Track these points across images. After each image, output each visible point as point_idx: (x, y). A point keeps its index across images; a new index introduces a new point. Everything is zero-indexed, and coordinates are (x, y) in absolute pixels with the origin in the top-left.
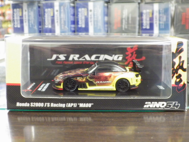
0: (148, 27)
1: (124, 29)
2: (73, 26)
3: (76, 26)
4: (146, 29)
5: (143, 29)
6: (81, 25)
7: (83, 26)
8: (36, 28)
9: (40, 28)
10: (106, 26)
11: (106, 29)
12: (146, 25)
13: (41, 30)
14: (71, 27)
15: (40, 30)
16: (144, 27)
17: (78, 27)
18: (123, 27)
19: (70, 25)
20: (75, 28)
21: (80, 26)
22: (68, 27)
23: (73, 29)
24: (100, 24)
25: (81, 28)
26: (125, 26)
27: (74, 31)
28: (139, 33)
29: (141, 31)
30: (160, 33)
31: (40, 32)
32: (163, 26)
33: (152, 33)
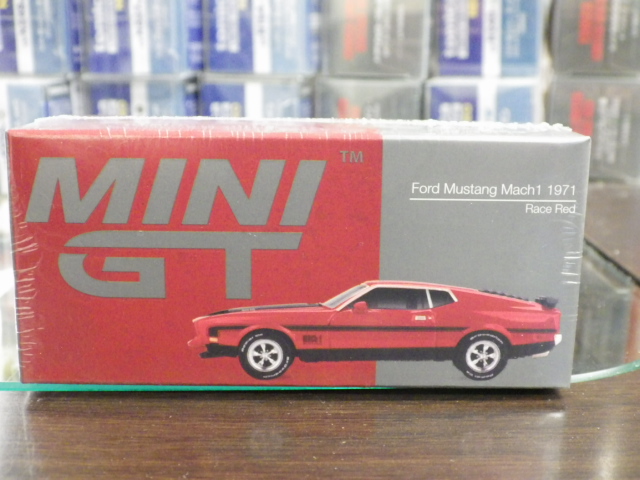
0: (463, 53)
1: (377, 59)
2: (196, 46)
3: (206, 46)
4: (455, 60)
5: (443, 60)
6: (227, 42)
7: (234, 47)
8: (61, 52)
9: (78, 55)
10: (315, 46)
11: (315, 58)
12: (456, 45)
13: (81, 59)
14: (189, 52)
15: (76, 59)
16: (449, 53)
17: (213, 51)
18: (377, 51)
19: (186, 44)
20: (202, 53)
21: (220, 47)
22: (179, 49)
23: (196, 59)
24: (295, 44)
25: (225, 54)
26: (382, 49)
27: (201, 66)
28: (431, 75)
29: (436, 67)
30: (504, 74)
31: (77, 68)
32: (514, 51)
33: (478, 74)
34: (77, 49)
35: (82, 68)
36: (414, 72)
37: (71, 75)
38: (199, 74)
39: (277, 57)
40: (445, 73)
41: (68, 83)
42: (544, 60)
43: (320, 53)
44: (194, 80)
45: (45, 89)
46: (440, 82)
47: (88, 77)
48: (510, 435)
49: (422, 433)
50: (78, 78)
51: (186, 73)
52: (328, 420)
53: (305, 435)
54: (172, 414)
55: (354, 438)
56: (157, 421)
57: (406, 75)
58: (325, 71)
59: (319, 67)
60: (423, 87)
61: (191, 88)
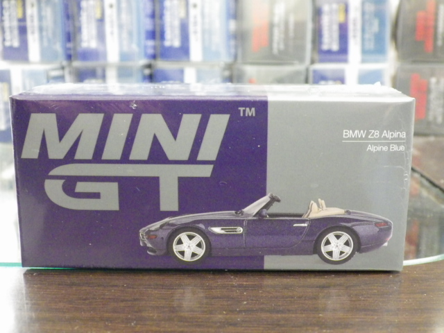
0: (335, 47)
1: (275, 51)
2: (151, 43)
3: (158, 43)
4: (329, 52)
5: (321, 52)
6: (172, 40)
7: (177, 43)
8: (58, 47)
9: (69, 49)
10: (232, 43)
11: (233, 51)
12: (330, 41)
13: (72, 52)
14: (146, 47)
15: (69, 52)
16: (325, 47)
17: (163, 47)
18: (275, 46)
19: (143, 41)
20: (155, 48)
21: (167, 43)
22: (139, 45)
23: (151, 51)
24: (219, 40)
25: (171, 48)
26: (278, 44)
27: (154, 57)
28: (313, 62)
29: (317, 57)
30: (363, 61)
31: (69, 57)
32: (371, 45)
33: (345, 61)
34: (70, 45)
35: (72, 58)
36: (301, 60)
37: (65, 63)
38: (153, 62)
39: (206, 50)
40: (322, 61)
41: (63, 68)
42: (391, 53)
43: (236, 47)
44: (149, 66)
45: (47, 72)
46: (319, 67)
47: (77, 64)
48: (363, 299)
49: (300, 297)
50: (70, 65)
51: (143, 61)
52: (235, 289)
53: (218, 297)
54: (126, 284)
55: (252, 300)
56: (116, 288)
57: (296, 62)
58: (239, 60)
59: (236, 57)
60: (307, 70)
61: (147, 72)
